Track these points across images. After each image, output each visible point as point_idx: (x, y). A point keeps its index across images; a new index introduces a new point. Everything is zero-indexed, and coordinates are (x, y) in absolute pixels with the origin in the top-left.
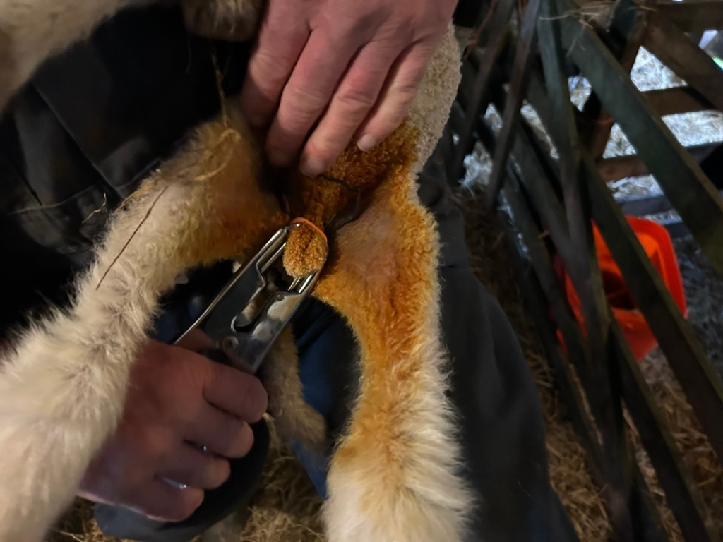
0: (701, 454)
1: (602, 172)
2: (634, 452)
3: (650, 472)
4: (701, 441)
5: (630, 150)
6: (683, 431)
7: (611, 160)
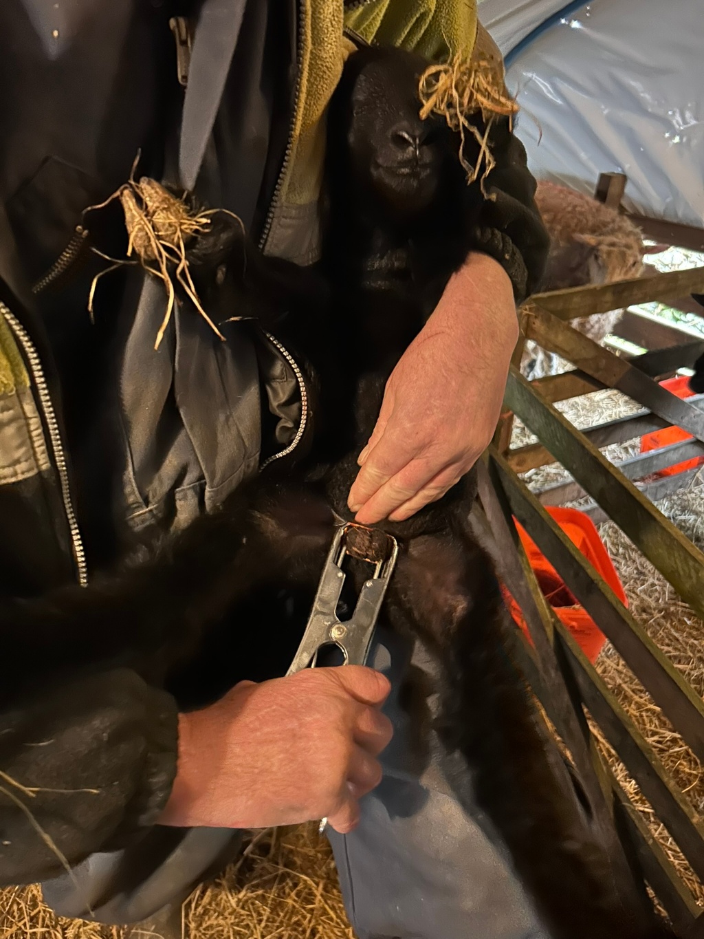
0: (678, 756)
1: (512, 464)
2: (609, 767)
3: (630, 786)
4: (674, 741)
5: (533, 439)
6: (654, 734)
7: (519, 451)
